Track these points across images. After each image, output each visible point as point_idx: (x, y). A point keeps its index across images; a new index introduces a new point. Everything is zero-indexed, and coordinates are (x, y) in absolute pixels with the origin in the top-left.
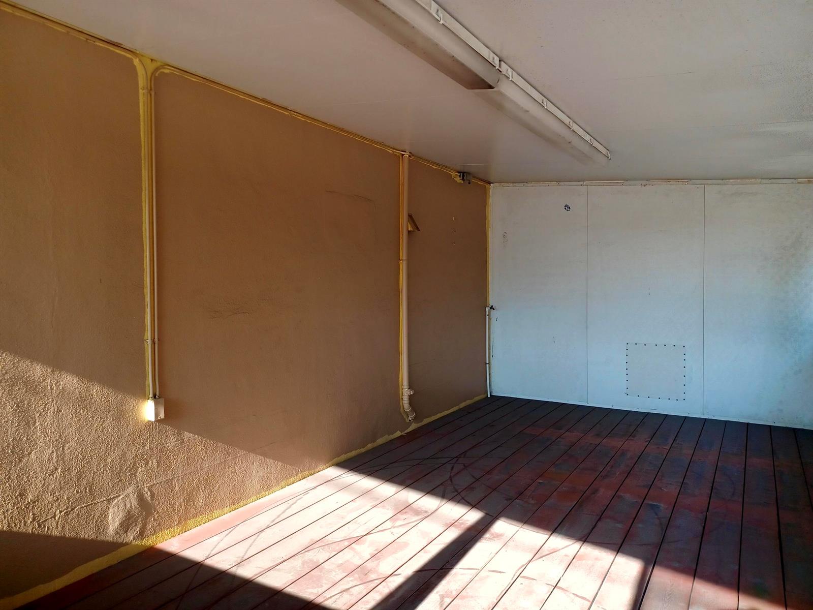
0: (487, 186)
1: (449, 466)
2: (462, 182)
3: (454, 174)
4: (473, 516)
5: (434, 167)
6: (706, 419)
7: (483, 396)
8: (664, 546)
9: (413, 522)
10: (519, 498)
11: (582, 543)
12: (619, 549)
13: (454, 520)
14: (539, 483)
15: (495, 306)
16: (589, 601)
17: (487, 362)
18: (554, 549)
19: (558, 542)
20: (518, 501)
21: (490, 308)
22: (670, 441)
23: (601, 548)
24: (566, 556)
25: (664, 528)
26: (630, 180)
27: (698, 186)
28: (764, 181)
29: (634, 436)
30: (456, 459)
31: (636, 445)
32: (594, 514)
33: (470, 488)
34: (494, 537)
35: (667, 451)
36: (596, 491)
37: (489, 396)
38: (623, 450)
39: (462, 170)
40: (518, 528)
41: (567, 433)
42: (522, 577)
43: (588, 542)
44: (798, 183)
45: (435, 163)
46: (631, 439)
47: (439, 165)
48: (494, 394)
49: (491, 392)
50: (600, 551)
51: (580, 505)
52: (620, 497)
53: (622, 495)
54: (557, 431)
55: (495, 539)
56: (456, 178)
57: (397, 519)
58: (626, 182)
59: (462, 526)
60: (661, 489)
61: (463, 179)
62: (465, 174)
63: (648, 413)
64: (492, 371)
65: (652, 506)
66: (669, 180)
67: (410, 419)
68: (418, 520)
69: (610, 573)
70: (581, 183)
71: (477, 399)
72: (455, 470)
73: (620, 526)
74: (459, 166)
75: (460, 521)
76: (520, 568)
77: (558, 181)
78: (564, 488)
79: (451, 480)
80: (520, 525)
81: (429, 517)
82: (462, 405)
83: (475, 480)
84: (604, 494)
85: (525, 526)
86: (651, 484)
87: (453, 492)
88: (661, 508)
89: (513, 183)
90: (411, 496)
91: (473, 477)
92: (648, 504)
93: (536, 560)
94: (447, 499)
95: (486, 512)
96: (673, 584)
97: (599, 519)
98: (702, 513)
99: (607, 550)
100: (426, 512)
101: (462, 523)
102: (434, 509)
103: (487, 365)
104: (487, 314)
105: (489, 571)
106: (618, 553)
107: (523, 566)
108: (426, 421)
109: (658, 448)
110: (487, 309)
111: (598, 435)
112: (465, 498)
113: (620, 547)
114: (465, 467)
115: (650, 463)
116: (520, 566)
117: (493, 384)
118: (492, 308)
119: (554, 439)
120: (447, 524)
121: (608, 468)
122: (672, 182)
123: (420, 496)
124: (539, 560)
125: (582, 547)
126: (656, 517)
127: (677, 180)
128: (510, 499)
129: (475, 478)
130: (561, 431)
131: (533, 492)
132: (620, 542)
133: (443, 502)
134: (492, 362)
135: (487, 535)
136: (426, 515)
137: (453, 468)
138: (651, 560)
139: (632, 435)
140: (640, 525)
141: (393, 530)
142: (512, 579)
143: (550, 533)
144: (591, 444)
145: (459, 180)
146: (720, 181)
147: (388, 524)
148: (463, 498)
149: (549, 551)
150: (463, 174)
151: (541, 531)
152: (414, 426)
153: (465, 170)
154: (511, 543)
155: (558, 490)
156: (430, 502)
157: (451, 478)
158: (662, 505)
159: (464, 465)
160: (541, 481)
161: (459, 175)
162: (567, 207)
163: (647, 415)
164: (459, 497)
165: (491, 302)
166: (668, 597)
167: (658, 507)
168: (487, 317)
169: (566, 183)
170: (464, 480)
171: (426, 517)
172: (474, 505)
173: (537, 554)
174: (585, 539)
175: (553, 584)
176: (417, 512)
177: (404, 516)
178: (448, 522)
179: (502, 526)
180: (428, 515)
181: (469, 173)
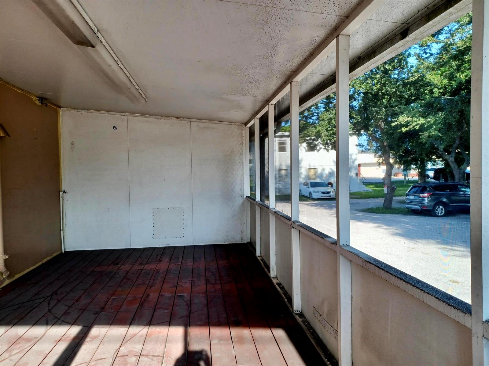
0: (58, 109)
1: (45, 304)
2: (40, 104)
3: (34, 98)
4: (74, 330)
5: (19, 92)
6: (194, 246)
7: (59, 252)
8: (192, 315)
9: (26, 348)
10: (102, 311)
11: (149, 326)
12: (170, 323)
13: (60, 337)
14: (113, 299)
15: (66, 191)
16: (161, 357)
17: (62, 229)
18: (133, 334)
19: (134, 330)
20: (102, 313)
21: (63, 192)
22: (180, 260)
23: (160, 326)
24: (142, 336)
25: (189, 305)
26: (152, 115)
27: (187, 122)
28: (217, 122)
29: (161, 261)
30: (50, 297)
31: (163, 266)
32: (151, 308)
33: (66, 313)
34: (93, 339)
35: (180, 265)
36: (148, 296)
37: (63, 252)
38: (157, 269)
39: (41, 96)
40: (107, 329)
41: (122, 267)
42: (118, 357)
43: (152, 325)
44: (231, 124)
45: (20, 89)
46: (160, 263)
47: (23, 90)
48: (67, 250)
49: (64, 249)
50: (160, 328)
51: (141, 305)
52: (162, 295)
53: (163, 294)
54: (116, 266)
55: (94, 340)
56: (36, 101)
57: (13, 350)
58: (149, 116)
59: (68, 339)
60: (182, 286)
61: (41, 103)
62: (43, 99)
63: (165, 247)
64: (65, 235)
65: (180, 296)
66: (173, 117)
67: (4, 277)
68: (32, 345)
69: (169, 338)
70: (123, 114)
71: (55, 255)
72: (52, 305)
73: (166, 311)
74: (38, 93)
75: (65, 336)
76: (116, 352)
77: (109, 111)
78: (129, 299)
79: (50, 312)
80: (108, 326)
81: (40, 341)
82: (44, 261)
83: (68, 308)
84: (153, 296)
85: (112, 327)
86: (176, 285)
87: (55, 319)
88: (185, 296)
89: (77, 109)
90: (20, 330)
91: (67, 306)
92: (178, 296)
93: (124, 344)
94: (50, 325)
95: (82, 325)
96: (201, 333)
97: (155, 311)
98: (204, 293)
99: (163, 326)
100: (36, 338)
101: (67, 337)
102: (42, 334)
103: (62, 231)
104: (61, 196)
105: (95, 361)
106: (169, 326)
107: (117, 350)
108: (17, 276)
109: (175, 265)
110: (61, 193)
111: (141, 264)
112: (65, 321)
113: (170, 322)
114: (59, 301)
115: (173, 273)
116: (115, 351)
117: (66, 243)
118: (64, 192)
119: (115, 271)
120: (55, 341)
121: (152, 281)
122: (174, 119)
123: (28, 328)
124: (126, 343)
125: (149, 329)
126: (184, 301)
127: (177, 117)
128: (97, 313)
129: (69, 306)
130: (119, 266)
131: (111, 305)
132: (169, 320)
133: (49, 327)
134: (65, 229)
135: (88, 339)
136: (37, 340)
137: (49, 304)
138: (187, 325)
139: (160, 261)
140: (177, 308)
141: (11, 358)
142: (112, 360)
143: (128, 326)
144: (138, 269)
145: (38, 103)
146: (198, 120)
147: (6, 355)
148: (63, 321)
149: (130, 336)
150: (42, 99)
151: (122, 326)
152: (7, 282)
153: (44, 96)
154: (105, 339)
155: (126, 300)
156: (38, 331)
157: (49, 311)
158: (185, 294)
159: (57, 300)
160: (114, 298)
161: (38, 99)
162: (115, 128)
163: (165, 248)
164: (60, 321)
165: (64, 188)
166: (200, 341)
167: (183, 296)
168: (61, 198)
169: (113, 113)
170: (60, 309)
171: (37, 341)
172: (73, 323)
173: (124, 340)
174: (150, 323)
175: (139, 355)
176: (28, 340)
177: (19, 346)
178: (56, 339)
179: (96, 331)
180: (38, 340)
181: (46, 99)
